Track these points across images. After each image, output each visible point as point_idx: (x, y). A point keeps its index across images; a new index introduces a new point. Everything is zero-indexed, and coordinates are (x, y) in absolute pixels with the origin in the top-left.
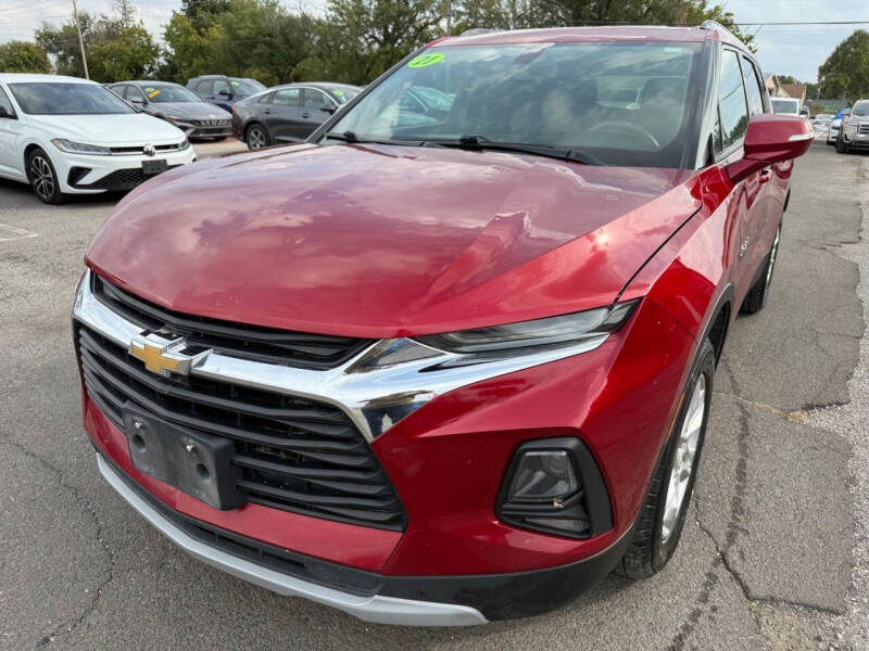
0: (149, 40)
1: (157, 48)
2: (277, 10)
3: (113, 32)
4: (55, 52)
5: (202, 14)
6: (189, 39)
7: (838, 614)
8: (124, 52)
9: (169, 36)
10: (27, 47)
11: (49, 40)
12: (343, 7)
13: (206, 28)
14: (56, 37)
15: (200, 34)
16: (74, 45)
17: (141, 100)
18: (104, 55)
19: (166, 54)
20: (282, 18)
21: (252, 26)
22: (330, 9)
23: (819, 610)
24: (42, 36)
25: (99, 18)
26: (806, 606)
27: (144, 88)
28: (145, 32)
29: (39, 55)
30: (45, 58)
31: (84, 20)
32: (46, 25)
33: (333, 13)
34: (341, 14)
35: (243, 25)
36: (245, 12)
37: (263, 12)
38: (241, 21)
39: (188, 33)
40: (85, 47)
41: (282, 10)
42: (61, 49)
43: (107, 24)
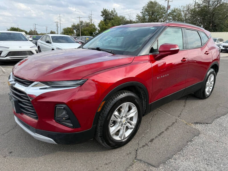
0: (95, 27)
1: (96, 29)
2: (124, 19)
3: (87, 25)
4: (75, 29)
5: (107, 21)
6: (103, 27)
7: (155, 167)
8: (89, 30)
9: (99, 26)
10: (70, 29)
11: (74, 27)
12: (140, 18)
13: (108, 24)
14: (76, 26)
15: (106, 25)
16: (79, 28)
17: (84, 40)
18: (85, 30)
19: (98, 30)
20: (125, 21)
21: (117, 23)
22: (137, 19)
23: (151, 165)
24: (73, 26)
25: (85, 22)
26: (148, 164)
27: (85, 38)
28: (94, 25)
29: (72, 30)
30: (73, 31)
31: (82, 22)
32: (74, 24)
33: (137, 20)
34: (139, 20)
35: (115, 23)
36: (117, 20)
37: (121, 20)
38: (115, 22)
39: (103, 25)
40: (81, 28)
41: (125, 19)
42: (76, 29)
43: (86, 23)
